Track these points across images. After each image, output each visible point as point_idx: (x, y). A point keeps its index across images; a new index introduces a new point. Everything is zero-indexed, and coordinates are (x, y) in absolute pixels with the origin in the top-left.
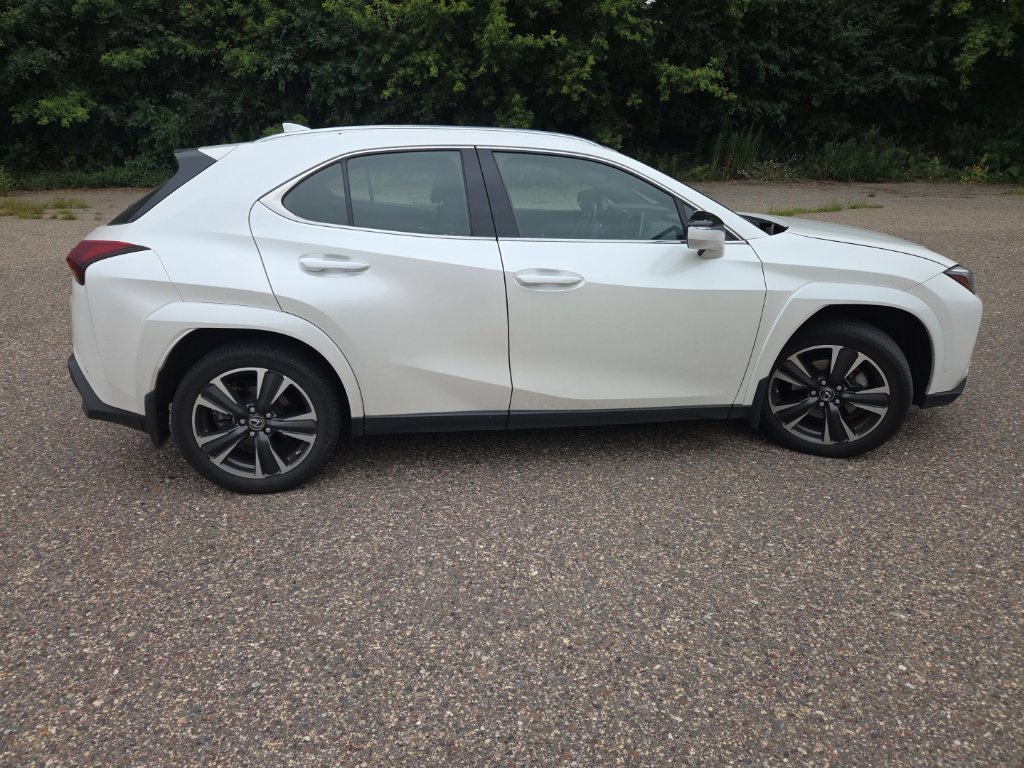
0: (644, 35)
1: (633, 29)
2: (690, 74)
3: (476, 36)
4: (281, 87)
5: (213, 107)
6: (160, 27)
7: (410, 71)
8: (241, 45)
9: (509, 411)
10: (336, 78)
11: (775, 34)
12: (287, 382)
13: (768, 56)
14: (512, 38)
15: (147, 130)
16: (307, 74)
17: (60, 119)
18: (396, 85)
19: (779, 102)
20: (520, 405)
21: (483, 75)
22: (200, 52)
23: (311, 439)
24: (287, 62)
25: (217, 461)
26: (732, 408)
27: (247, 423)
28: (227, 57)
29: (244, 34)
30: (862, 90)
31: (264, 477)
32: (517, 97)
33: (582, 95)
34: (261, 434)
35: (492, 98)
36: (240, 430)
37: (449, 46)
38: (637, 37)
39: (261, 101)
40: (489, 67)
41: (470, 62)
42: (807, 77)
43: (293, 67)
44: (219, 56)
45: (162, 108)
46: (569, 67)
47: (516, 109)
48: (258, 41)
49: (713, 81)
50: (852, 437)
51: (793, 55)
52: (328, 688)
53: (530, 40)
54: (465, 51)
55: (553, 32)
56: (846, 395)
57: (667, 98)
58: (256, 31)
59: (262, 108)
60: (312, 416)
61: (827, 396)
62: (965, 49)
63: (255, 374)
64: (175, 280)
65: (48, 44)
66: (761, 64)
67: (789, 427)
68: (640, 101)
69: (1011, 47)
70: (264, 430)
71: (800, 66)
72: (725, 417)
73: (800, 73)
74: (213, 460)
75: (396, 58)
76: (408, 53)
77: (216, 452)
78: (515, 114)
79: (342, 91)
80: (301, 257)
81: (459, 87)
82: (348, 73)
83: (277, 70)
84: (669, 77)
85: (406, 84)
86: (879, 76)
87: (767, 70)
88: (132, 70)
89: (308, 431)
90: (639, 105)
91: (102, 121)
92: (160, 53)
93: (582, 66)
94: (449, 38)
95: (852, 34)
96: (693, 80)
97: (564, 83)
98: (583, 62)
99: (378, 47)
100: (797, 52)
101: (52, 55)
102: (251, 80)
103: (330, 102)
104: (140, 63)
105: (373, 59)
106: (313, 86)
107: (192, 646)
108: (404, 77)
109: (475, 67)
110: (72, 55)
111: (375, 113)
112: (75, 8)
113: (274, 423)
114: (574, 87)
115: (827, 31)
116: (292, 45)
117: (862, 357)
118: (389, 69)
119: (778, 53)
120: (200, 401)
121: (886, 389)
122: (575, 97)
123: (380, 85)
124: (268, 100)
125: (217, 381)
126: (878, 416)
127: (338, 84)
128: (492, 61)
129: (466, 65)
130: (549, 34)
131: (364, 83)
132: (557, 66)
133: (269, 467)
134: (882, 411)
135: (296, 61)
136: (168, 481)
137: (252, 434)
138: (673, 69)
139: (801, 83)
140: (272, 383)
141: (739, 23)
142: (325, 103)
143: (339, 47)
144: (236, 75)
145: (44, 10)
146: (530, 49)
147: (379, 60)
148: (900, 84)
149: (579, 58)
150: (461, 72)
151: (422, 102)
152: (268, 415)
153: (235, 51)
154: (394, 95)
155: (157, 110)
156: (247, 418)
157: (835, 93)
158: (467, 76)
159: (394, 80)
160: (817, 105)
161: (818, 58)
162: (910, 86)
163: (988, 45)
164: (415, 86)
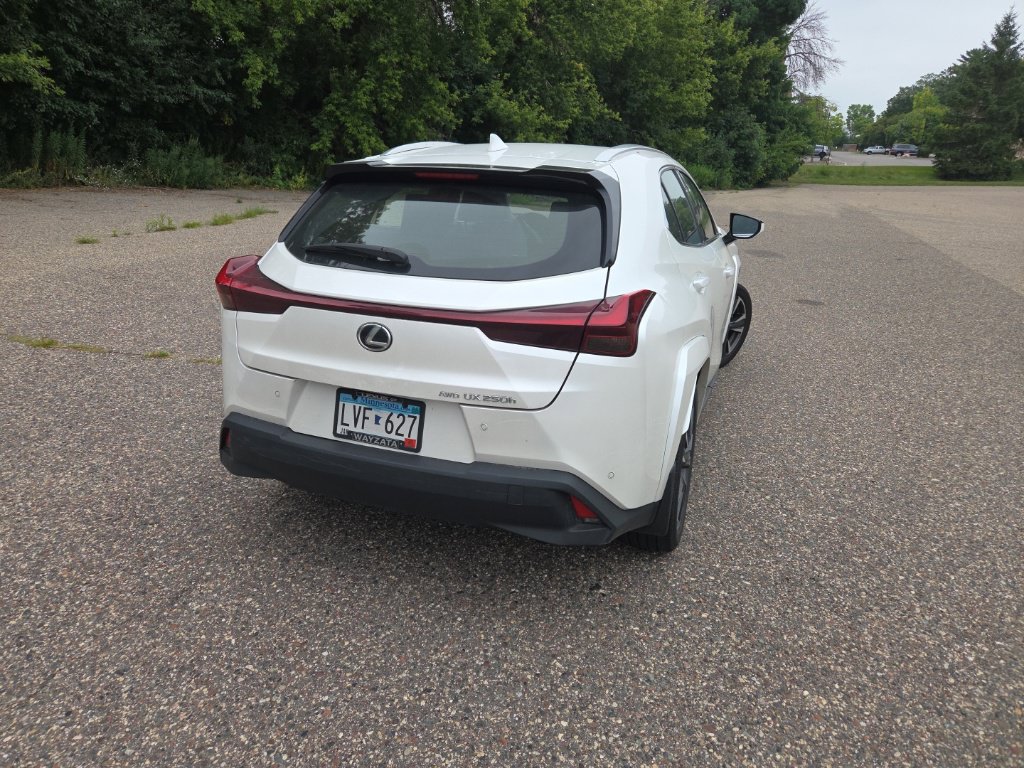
13: (72, 51)
30: (170, 100)
42: (113, 79)
49: (41, 71)
51: (92, 53)
62: (250, 72)
69: (280, 76)
71: (98, 66)
73: (103, 75)
96: (16, 67)
115: (121, 34)
126: (740, 333)
139: (103, 86)
148: (201, 96)
157: (145, 99)
160: (128, 109)
161: (119, 62)
162: (208, 100)
163: (263, 72)
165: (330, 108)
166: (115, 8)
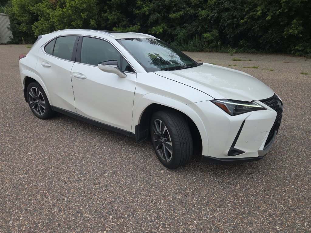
4: (212, 21)
6: (185, 6)
7: (255, 13)
8: (205, 9)
9: (77, 114)
15: (177, 35)
17: (156, 32)
18: (248, 18)
22: (194, 12)
23: (45, 108)
24: (215, 13)
31: (39, 114)
35: (285, 21)
36: (36, 102)
39: (207, 26)
43: (216, 15)
45: (182, 29)
58: (210, 4)
59: (206, 28)
60: (45, 102)
63: (35, 89)
65: (159, 13)
74: (32, 107)
75: (251, 9)
78: (293, 27)
81: (269, 18)
83: (212, 16)
85: (252, 18)
88: (177, 19)
91: (167, 33)
92: (184, 13)
101: (159, 15)
103: (226, 25)
104: (179, 16)
105: (242, 10)
106: (222, 20)
108: (252, 15)
110: (164, 15)
111: (239, 29)
112: (166, 2)
116: (218, 8)
117: (165, 128)
118: (247, 12)
120: (30, 93)
121: (170, 143)
125: (31, 89)
126: (171, 154)
127: (229, 19)
128: (285, 7)
135: (218, 13)
142: (224, 26)
143: (232, 7)
145: (160, 3)
147: (244, 10)
150: (272, 12)
152: (40, 100)
153: (202, 11)
154: (245, 22)
155: (181, 29)
159: (248, 16)
164: (256, 18)
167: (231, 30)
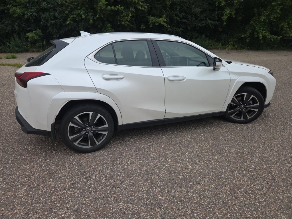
0: (145, 8)
1: (142, 6)
2: (158, 20)
3: (95, 6)
4: (31, 20)
5: (7, 26)
7: (75, 16)
8: (15, 6)
9: (164, 119)
10: (50, 18)
11: (178, 9)
12: (99, 115)
13: (177, 15)
14: (107, 7)
16: (40, 16)
18: (71, 20)
19: (179, 28)
20: (167, 117)
21: (98, 18)
23: (106, 133)
24: (33, 12)
25: (76, 144)
26: (221, 112)
27: (85, 130)
28: (11, 10)
29: (17, 3)
30: (200, 25)
31: (91, 147)
32: (109, 24)
33: (128, 25)
34: (90, 133)
35: (101, 25)
36: (83, 133)
37: (87, 9)
38: (143, 9)
39: (24, 25)
40: (100, 15)
41: (94, 14)
42: (186, 21)
43: (35, 14)
44: (8, 9)
46: (124, 16)
47: (109, 28)
48: (22, 5)
49: (164, 22)
50: (249, 118)
51: (183, 15)
52: (154, 213)
53: (113, 7)
54: (92, 11)
55: (119, 5)
56: (247, 107)
57: (152, 26)
58: (21, 2)
60: (107, 126)
61: (242, 107)
62: (224, 14)
63: (89, 114)
64: (61, 85)
66: (175, 17)
67: (232, 116)
68: (144, 27)
69: (235, 14)
70: (91, 132)
71: (184, 18)
72: (219, 115)
73: (184, 20)
74: (74, 143)
75: (70, 12)
76: (74, 10)
77: (75, 141)
78: (109, 30)
79: (53, 22)
80: (103, 75)
81: (91, 21)
82: (54, 16)
83: (30, 15)
84: (152, 20)
85: (74, 20)
86: (204, 22)
87: (177, 19)
89: (105, 131)
90: (144, 28)
93: (128, 16)
94: (87, 6)
95: (197, 10)
96: (159, 21)
97: (122, 21)
98: (128, 15)
99: (64, 8)
100: (184, 14)
102: (21, 18)
103: (49, 25)
105: (62, 12)
106: (43, 20)
107: (100, 207)
108: (73, 18)
109: (95, 16)
113: (94, 129)
114: (126, 22)
115: (191, 9)
116: (34, 7)
117: (252, 96)
118: (68, 15)
119: (179, 15)
120: (71, 124)
121: (258, 104)
122: (126, 26)
123: (65, 20)
124: (26, 24)
125: (76, 117)
126: (256, 111)
127: (52, 20)
128: (101, 14)
129: (93, 15)
130: (118, 6)
131: (59, 19)
132: (120, 17)
133: (93, 143)
134: (257, 110)
135: (37, 12)
136: (54, 152)
137: (87, 133)
138: (153, 18)
139: (185, 23)
140: (94, 116)
141: (168, 6)
142: (47, 25)
143: (50, 8)
144: (15, 16)
146: (112, 10)
147: (64, 13)
148: (210, 23)
149: (127, 14)
150: (91, 17)
151: (79, 26)
152: (92, 127)
153: (14, 8)
154: (70, 23)
156: (85, 129)
157: (194, 26)
158: (93, 18)
159: (70, 18)
160: (189, 29)
161: (189, 16)
162: (212, 24)
163: (229, 14)
164: (77, 21)
165: (252, 22)
166: (191, 2)
167: (55, 30)
